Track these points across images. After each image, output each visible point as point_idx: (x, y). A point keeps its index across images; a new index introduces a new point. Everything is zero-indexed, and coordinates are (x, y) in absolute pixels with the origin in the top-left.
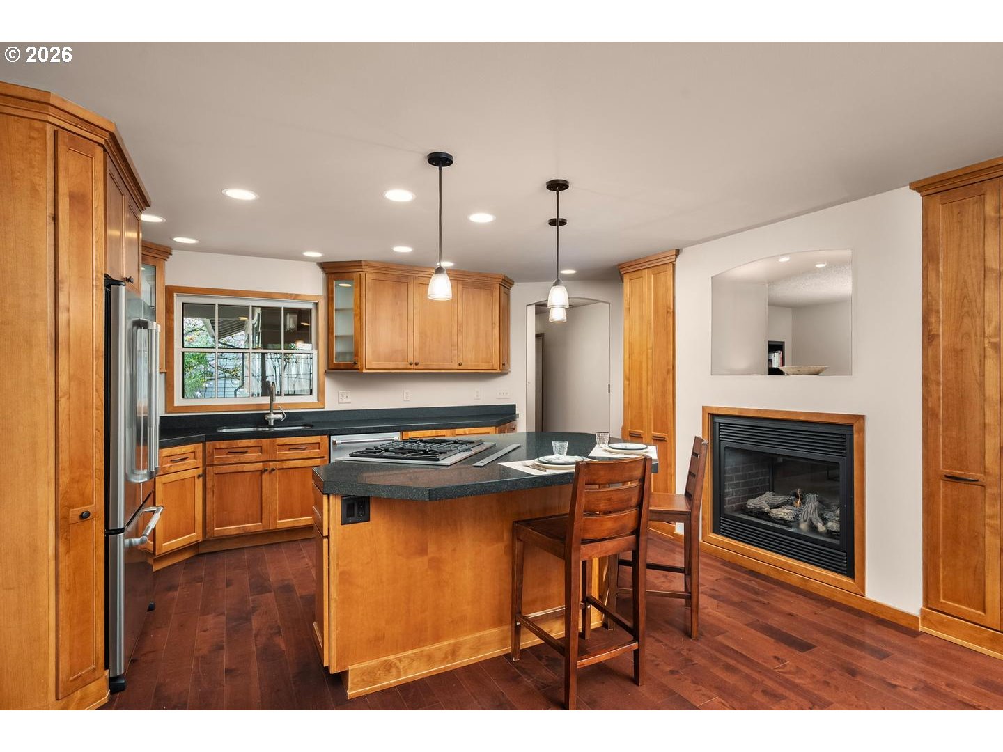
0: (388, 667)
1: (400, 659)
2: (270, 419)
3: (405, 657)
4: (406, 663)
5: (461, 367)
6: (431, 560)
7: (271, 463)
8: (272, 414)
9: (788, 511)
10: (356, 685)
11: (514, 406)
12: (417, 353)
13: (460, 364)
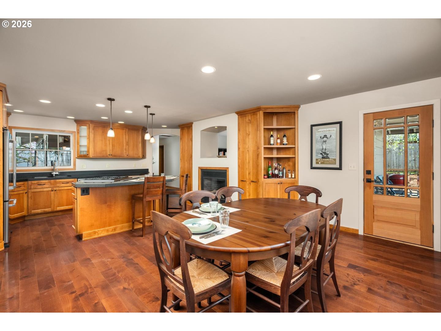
0: (95, 233)
1: (98, 231)
2: (53, 174)
3: (100, 230)
4: (100, 232)
6: (108, 205)
7: (55, 188)
8: (54, 172)
10: (85, 237)
11: (148, 169)
12: (111, 152)
13: (127, 155)
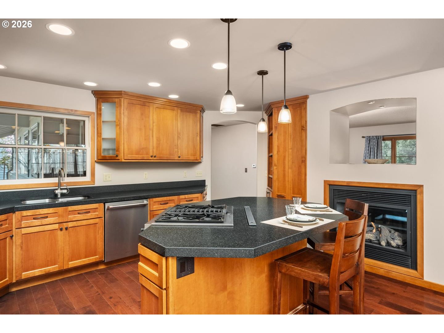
2: (58, 193)
5: (180, 159)
6: (229, 293)
7: (64, 224)
8: (59, 190)
9: (372, 235)
11: (204, 181)
12: (155, 150)
13: (179, 157)
